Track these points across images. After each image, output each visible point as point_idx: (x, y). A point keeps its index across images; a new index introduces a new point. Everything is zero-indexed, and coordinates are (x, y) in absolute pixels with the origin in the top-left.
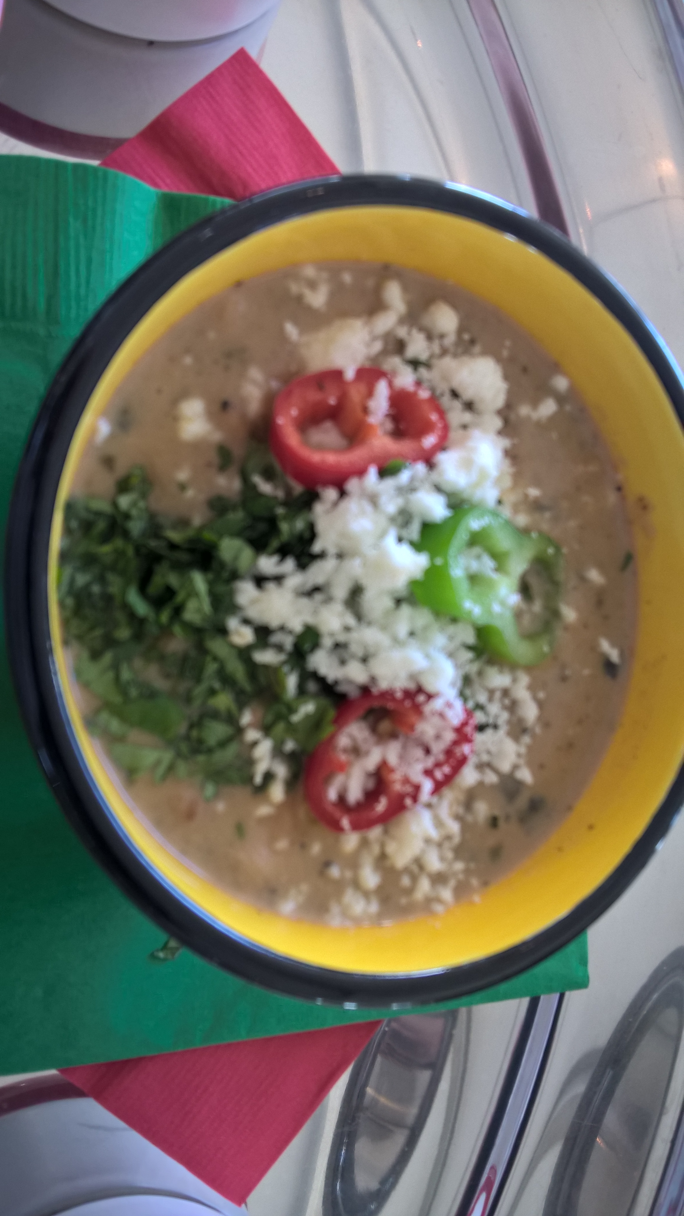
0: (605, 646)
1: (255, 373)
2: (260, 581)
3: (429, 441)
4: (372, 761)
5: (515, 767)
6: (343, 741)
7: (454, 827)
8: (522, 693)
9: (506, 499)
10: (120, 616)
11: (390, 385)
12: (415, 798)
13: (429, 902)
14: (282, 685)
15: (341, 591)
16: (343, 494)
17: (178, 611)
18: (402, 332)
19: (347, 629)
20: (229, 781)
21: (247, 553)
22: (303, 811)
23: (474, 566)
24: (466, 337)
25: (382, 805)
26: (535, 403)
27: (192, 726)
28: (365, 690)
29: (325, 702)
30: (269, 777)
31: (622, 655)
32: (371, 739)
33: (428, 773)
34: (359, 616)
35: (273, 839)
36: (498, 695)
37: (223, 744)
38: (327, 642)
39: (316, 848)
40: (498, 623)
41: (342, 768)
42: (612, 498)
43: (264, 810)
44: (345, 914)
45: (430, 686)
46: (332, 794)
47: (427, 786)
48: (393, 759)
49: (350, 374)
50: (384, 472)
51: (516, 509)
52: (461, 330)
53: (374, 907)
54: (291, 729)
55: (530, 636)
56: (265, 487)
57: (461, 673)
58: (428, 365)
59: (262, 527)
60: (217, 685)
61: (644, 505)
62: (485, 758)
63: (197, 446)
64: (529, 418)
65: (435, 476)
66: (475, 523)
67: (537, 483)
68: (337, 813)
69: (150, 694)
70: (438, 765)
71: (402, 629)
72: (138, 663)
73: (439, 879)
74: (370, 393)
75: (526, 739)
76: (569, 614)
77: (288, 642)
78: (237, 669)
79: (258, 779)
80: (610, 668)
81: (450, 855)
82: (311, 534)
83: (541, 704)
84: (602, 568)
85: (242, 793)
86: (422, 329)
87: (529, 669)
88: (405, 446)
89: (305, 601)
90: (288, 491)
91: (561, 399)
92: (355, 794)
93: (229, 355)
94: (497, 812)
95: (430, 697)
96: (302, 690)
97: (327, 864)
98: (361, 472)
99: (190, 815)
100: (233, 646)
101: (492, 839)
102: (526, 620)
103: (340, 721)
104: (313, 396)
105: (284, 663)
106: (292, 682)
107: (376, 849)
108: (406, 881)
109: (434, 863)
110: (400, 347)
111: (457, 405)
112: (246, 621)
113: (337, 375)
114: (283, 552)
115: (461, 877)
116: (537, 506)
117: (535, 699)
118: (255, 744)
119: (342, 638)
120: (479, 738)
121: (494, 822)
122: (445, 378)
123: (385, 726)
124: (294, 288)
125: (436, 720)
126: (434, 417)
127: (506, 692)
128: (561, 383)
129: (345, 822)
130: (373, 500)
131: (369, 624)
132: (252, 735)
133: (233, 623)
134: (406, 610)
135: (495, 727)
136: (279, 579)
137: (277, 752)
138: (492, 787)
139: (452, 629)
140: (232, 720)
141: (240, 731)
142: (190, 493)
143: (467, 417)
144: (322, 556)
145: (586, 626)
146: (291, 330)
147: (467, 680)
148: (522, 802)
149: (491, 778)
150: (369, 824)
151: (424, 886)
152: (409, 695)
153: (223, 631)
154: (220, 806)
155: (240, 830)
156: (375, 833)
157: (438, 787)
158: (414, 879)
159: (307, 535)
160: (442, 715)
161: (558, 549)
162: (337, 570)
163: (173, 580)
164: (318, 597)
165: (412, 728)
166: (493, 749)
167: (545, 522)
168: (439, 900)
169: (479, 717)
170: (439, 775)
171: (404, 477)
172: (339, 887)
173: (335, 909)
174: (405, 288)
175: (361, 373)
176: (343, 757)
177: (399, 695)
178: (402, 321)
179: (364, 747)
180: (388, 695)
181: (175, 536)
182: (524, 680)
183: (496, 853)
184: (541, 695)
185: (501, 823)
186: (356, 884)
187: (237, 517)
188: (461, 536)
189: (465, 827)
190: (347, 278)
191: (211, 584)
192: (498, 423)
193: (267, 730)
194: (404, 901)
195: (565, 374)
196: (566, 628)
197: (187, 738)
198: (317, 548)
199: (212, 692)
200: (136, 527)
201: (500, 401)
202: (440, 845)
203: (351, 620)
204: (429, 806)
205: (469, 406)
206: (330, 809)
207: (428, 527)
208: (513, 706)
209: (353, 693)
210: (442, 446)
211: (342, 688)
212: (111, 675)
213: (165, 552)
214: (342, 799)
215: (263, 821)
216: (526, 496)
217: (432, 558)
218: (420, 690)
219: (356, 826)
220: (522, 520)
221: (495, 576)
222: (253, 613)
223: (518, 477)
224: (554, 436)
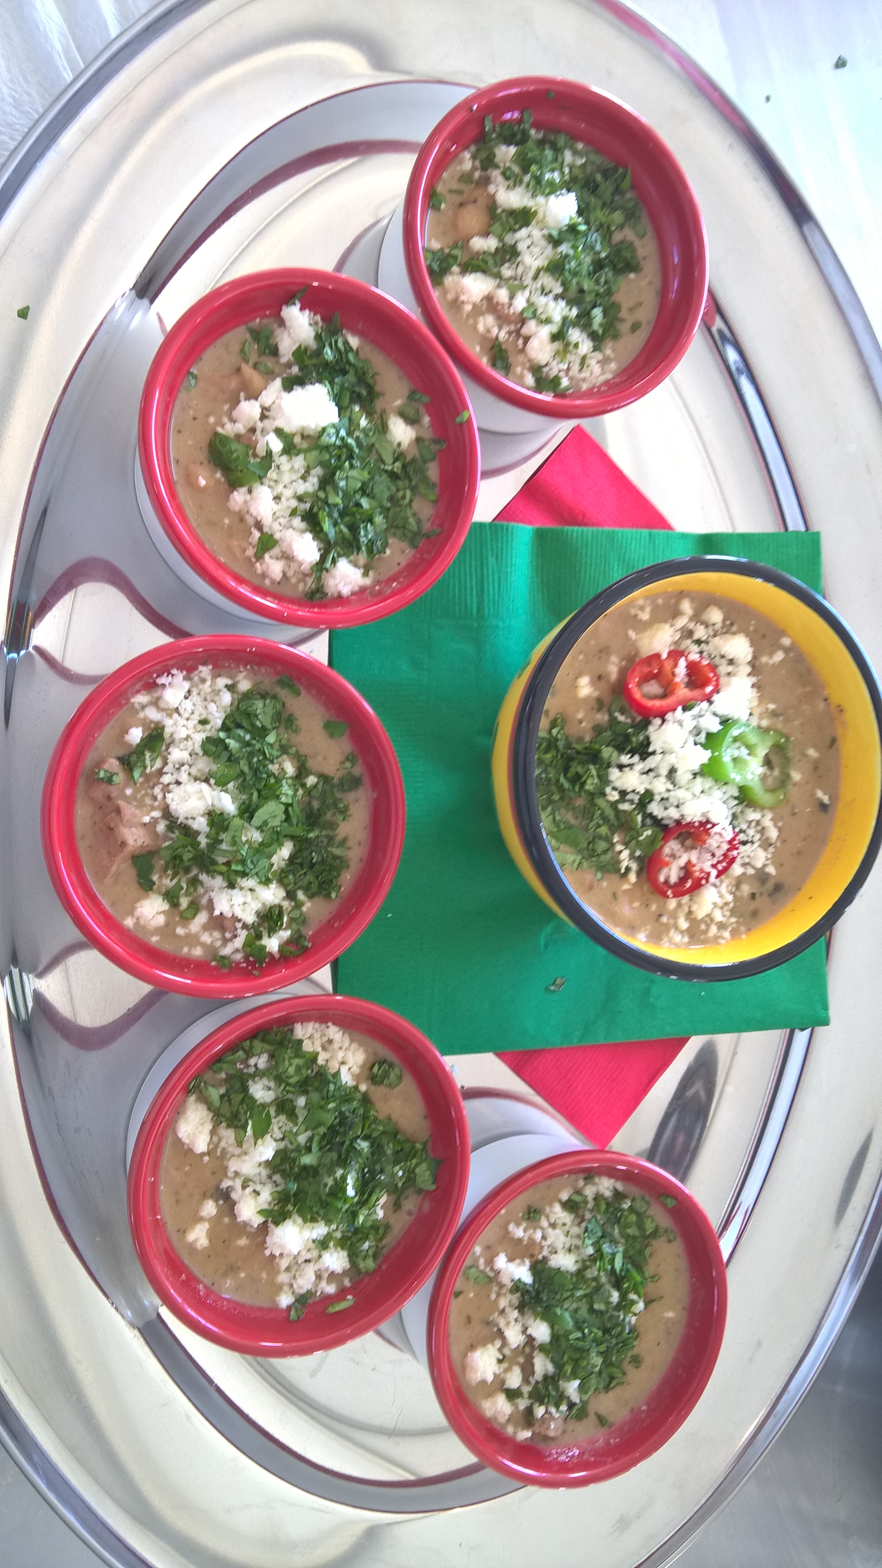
0: (820, 794)
1: (614, 659)
2: (621, 767)
3: (709, 689)
4: (682, 861)
5: (765, 866)
6: (667, 850)
7: (730, 898)
8: (767, 822)
9: (754, 712)
10: (554, 788)
11: (686, 660)
12: (707, 880)
13: (716, 938)
14: (633, 820)
15: (664, 771)
16: (664, 721)
17: (583, 784)
18: (691, 626)
19: (668, 790)
20: (608, 872)
21: (615, 754)
22: (646, 887)
23: (736, 753)
24: (728, 622)
25: (689, 884)
26: (771, 654)
27: (589, 844)
28: (678, 822)
29: (657, 829)
30: (628, 869)
31: (830, 798)
32: (682, 850)
33: (714, 866)
34: (674, 784)
35: (631, 902)
36: (753, 824)
37: (605, 852)
38: (657, 798)
39: (654, 907)
40: (750, 784)
41: (667, 864)
42: (821, 705)
43: (626, 887)
44: (671, 941)
45: (714, 819)
46: (662, 879)
47: (714, 873)
48: (694, 860)
49: (664, 656)
50: (686, 709)
51: (761, 717)
52: (724, 621)
53: (686, 939)
54: (639, 844)
55: (772, 790)
56: (621, 718)
57: (731, 812)
58: (707, 642)
59: (620, 739)
60: (601, 822)
61: (841, 710)
62: (747, 860)
63: (586, 699)
64: (767, 664)
65: (713, 708)
66: (735, 732)
67: (773, 701)
68: (665, 889)
69: (570, 827)
70: (719, 862)
71: (697, 790)
72: (563, 811)
73: (721, 926)
74: (676, 665)
75: (771, 849)
76: (796, 776)
77: (636, 798)
78: (610, 813)
79: (623, 871)
80: (823, 807)
81: (728, 914)
82: (647, 742)
83: (780, 830)
84: (816, 747)
85: (615, 878)
86: (702, 623)
87: (771, 809)
88: (696, 693)
89: (645, 776)
90: (633, 719)
91: (786, 650)
92: (674, 879)
93: (601, 651)
94: (755, 891)
95: (714, 825)
96: (644, 825)
97: (660, 916)
98: (674, 710)
99: (591, 888)
100: (608, 801)
101: (753, 906)
102: (770, 781)
103: (666, 839)
104: (646, 669)
105: (634, 809)
106: (639, 818)
107: (686, 910)
108: (703, 927)
109: (718, 916)
110: (690, 633)
111: (724, 662)
112: (614, 789)
113: (657, 656)
114: (633, 752)
115: (734, 925)
116: (774, 714)
117: (775, 825)
118: (621, 852)
119: (665, 796)
120: (742, 848)
121: (753, 896)
122: (716, 648)
123: (689, 842)
124: (633, 612)
125: (717, 837)
126: (711, 675)
127: (758, 823)
128: (786, 641)
129: (669, 893)
130: (680, 723)
131: (679, 788)
132: (619, 847)
133: (608, 790)
134: (699, 780)
135: (752, 842)
136: (631, 766)
137: (632, 856)
138: (751, 876)
139: (725, 788)
140: (608, 840)
141: (613, 845)
142: (584, 724)
143: (730, 669)
144: (654, 753)
145: (807, 783)
146: (632, 634)
147: (734, 816)
148: (770, 886)
149: (751, 871)
150: (683, 894)
151: (714, 930)
152: (702, 824)
153: (604, 794)
154: (605, 884)
155: (614, 895)
156: (686, 899)
157: (720, 874)
158: (708, 926)
159: (645, 743)
160: (721, 835)
161: (787, 738)
162: (662, 759)
163: (580, 770)
164: (652, 774)
165: (704, 842)
166: (752, 855)
167: (779, 724)
168: (723, 938)
169: (742, 837)
170: (720, 867)
171: (695, 711)
172: (666, 928)
173: (665, 939)
174: (692, 600)
175: (670, 653)
176: (667, 859)
177: (697, 824)
178: (691, 619)
179: (678, 854)
180: (690, 824)
181: (579, 747)
182: (769, 816)
183: (755, 914)
184: (780, 824)
185: (757, 896)
186: (676, 928)
187: (607, 734)
188: (728, 739)
189: (736, 899)
190: (660, 601)
191: (598, 771)
192: (748, 669)
193: (626, 845)
194: (702, 937)
195: (789, 636)
196: (795, 785)
197: (587, 848)
198: (651, 749)
199: (599, 826)
200: (561, 744)
201: (749, 658)
202: (722, 908)
203: (671, 787)
204: (715, 885)
205: (731, 662)
206: (662, 886)
207: (709, 735)
208: (762, 831)
209: (672, 824)
210: (717, 690)
211: (665, 822)
212: (551, 817)
213: (575, 756)
214: (666, 882)
215: (625, 891)
216: (767, 709)
217: (713, 753)
218: (708, 821)
219: (676, 895)
220: (765, 723)
221: (749, 758)
222: (617, 784)
223: (761, 699)
224: (784, 672)
